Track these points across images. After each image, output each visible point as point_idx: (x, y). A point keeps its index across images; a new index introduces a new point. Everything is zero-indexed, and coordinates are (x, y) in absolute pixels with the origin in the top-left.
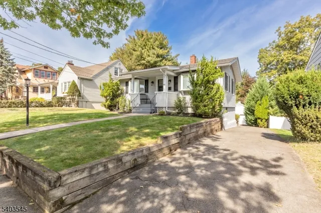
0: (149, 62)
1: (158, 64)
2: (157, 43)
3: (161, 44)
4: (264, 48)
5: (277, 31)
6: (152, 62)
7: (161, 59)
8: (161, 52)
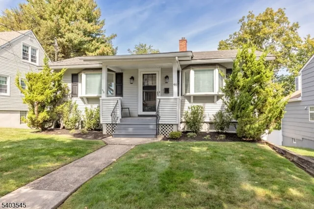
0: (71, 41)
1: (85, 46)
2: (83, 11)
3: (89, 14)
4: (224, 40)
5: (240, 21)
6: (76, 42)
7: (90, 38)
8: (89, 27)
